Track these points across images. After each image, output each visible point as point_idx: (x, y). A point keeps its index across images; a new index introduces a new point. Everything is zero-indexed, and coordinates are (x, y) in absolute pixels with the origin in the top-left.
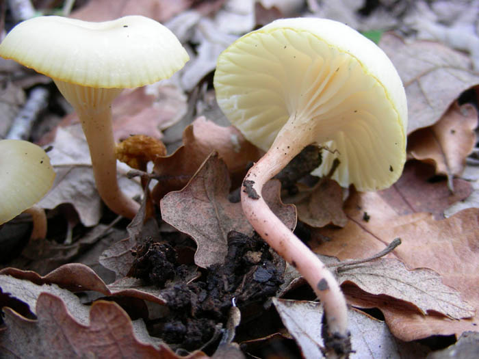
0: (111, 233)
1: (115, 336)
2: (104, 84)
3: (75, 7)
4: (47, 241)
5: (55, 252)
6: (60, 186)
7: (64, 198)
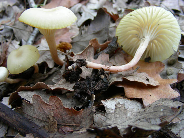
0: (57, 70)
1: (57, 106)
2: (51, 28)
3: (47, 3)
4: (39, 73)
5: (41, 76)
6: (42, 57)
7: (43, 60)
